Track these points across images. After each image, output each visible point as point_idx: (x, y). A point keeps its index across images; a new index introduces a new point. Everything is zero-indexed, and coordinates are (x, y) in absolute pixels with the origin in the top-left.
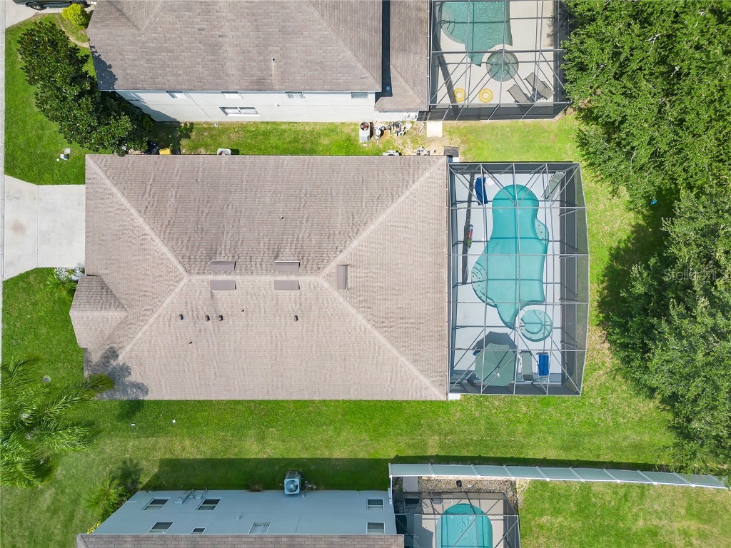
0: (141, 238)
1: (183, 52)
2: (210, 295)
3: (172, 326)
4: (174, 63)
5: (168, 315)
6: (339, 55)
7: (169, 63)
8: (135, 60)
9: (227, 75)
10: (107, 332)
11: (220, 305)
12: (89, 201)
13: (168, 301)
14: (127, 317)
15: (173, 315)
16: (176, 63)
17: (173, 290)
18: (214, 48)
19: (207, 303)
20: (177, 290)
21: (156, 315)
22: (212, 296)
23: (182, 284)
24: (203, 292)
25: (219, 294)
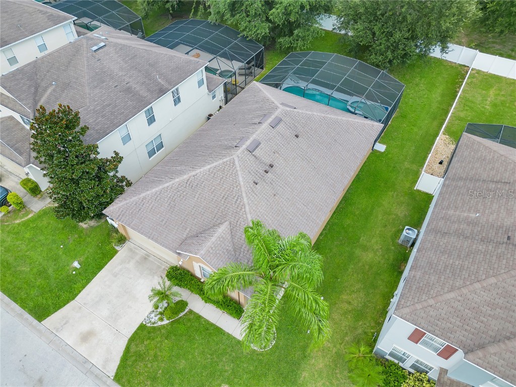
0: (188, 185)
1: (116, 101)
2: (253, 157)
3: (257, 193)
4: (116, 109)
5: (249, 189)
6: (180, 60)
7: (114, 110)
8: (95, 121)
9: (145, 97)
10: (230, 248)
11: (263, 159)
12: (131, 225)
13: (241, 179)
14: (230, 223)
15: (252, 186)
16: (117, 108)
17: (237, 171)
18: (128, 90)
19: (257, 163)
20: (238, 169)
21: (244, 195)
22: (255, 156)
23: (237, 163)
24: (249, 158)
25: (256, 152)
